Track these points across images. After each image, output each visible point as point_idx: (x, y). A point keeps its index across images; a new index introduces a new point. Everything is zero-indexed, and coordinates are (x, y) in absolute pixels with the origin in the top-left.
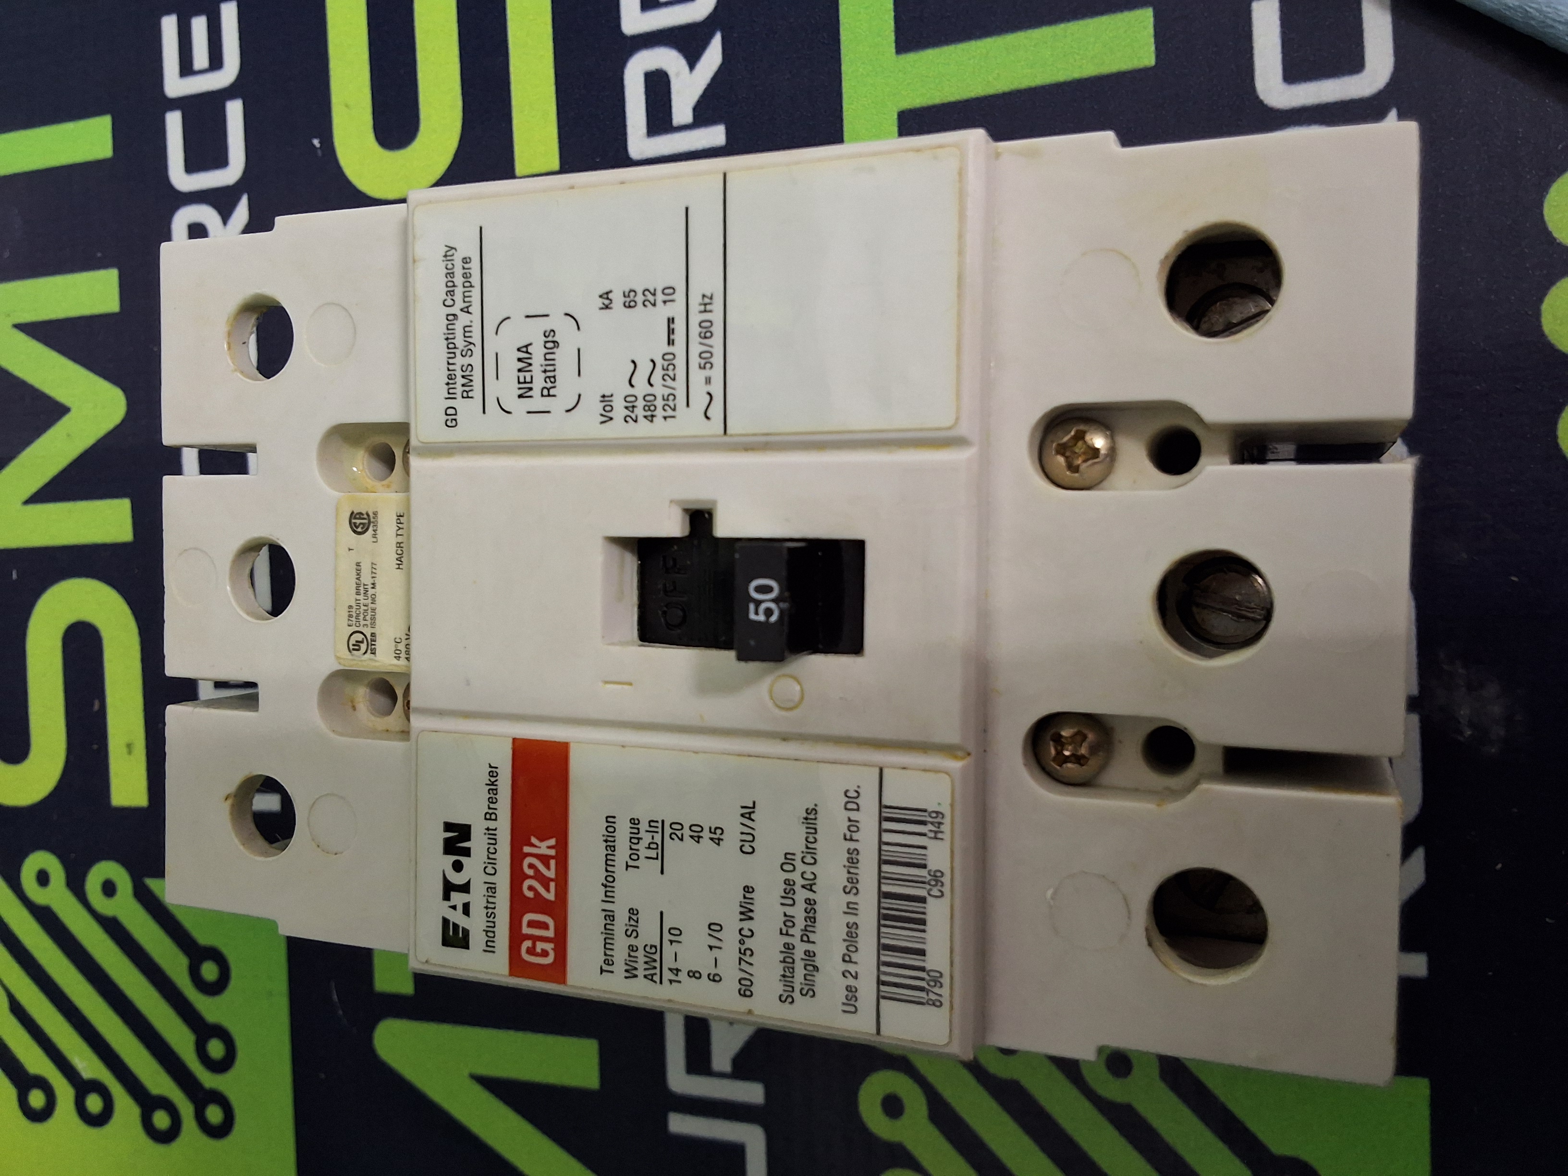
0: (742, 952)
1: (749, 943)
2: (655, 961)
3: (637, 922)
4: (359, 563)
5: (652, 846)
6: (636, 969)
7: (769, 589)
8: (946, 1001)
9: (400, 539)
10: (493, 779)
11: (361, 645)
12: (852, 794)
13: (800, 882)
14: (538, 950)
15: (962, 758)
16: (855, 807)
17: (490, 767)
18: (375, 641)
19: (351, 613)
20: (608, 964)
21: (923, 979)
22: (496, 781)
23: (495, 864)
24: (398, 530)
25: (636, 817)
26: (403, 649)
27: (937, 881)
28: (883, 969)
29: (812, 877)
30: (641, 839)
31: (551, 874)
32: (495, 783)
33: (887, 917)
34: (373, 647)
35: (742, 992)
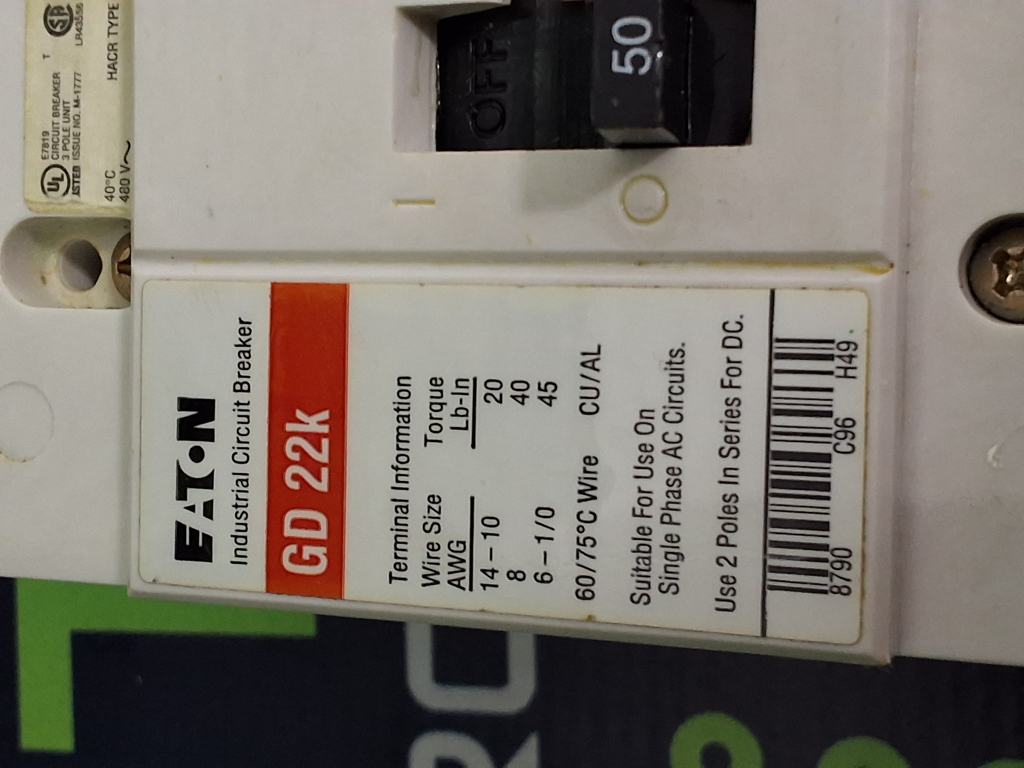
0: (581, 541)
1: (590, 530)
2: (463, 561)
3: (439, 513)
4: (57, 74)
5: (460, 412)
6: (437, 573)
7: (637, 31)
8: (855, 586)
9: (113, 39)
10: (244, 338)
11: (60, 183)
12: (732, 326)
13: (660, 446)
14: (306, 556)
15: (883, 272)
16: (737, 343)
17: (241, 322)
18: (79, 177)
19: (46, 142)
20: (400, 570)
21: (826, 560)
22: (250, 339)
23: (247, 448)
24: (109, 28)
25: (438, 377)
26: (117, 186)
27: (846, 432)
28: (771, 551)
29: (677, 438)
30: (445, 404)
31: (323, 457)
32: (247, 343)
33: (777, 484)
34: (76, 185)
35: (580, 594)
